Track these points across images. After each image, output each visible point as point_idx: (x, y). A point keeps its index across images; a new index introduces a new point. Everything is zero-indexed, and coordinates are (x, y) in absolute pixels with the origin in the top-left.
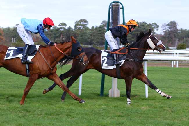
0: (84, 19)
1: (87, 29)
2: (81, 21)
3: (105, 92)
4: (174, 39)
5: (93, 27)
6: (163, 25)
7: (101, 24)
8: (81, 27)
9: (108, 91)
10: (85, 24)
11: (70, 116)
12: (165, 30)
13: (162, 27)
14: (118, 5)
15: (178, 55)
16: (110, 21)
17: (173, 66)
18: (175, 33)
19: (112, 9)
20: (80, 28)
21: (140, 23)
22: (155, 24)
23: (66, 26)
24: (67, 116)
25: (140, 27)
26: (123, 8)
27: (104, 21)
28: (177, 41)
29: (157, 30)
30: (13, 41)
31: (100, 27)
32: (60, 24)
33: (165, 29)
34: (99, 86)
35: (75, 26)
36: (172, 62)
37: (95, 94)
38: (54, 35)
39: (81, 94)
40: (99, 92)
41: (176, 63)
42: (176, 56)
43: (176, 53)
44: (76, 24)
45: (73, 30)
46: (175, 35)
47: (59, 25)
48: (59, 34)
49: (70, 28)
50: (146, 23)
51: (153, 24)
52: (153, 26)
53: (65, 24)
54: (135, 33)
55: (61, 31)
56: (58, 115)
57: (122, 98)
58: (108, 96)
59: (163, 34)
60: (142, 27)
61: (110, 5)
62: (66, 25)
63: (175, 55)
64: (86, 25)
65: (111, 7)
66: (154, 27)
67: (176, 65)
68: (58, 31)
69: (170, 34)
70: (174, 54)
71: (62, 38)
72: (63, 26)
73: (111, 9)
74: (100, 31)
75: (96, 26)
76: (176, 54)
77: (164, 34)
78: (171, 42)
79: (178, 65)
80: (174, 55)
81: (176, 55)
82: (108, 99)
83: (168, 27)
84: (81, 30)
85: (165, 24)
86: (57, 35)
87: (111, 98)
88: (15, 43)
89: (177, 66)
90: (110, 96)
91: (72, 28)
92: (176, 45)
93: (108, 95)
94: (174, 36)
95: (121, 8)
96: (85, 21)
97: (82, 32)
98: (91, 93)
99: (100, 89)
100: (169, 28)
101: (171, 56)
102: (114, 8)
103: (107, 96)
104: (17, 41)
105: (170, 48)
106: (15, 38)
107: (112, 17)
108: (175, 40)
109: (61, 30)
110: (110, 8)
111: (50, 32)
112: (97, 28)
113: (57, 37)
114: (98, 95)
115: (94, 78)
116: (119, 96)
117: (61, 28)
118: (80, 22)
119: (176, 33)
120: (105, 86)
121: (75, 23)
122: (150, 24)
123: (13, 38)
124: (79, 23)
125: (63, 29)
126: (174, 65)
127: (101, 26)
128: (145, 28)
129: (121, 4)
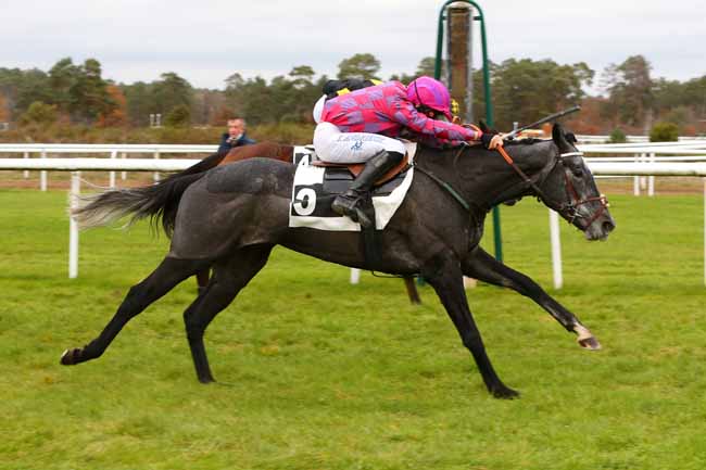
0: (366, 55)
2: (357, 59)
4: (640, 110)
6: (606, 69)
7: (421, 67)
10: (369, 68)
11: (326, 345)
12: (611, 85)
13: (603, 75)
14: (465, 10)
15: (652, 158)
16: (445, 56)
17: (637, 193)
18: (641, 92)
19: (449, 22)
21: (538, 64)
22: (584, 66)
23: (312, 76)
26: (480, 18)
27: (426, 60)
28: (650, 118)
29: (589, 83)
30: (152, 123)
32: (295, 69)
33: (614, 80)
35: (341, 75)
36: (633, 180)
38: (277, 105)
41: (647, 182)
42: (647, 162)
43: (648, 151)
44: (342, 71)
46: (642, 98)
47: (292, 74)
48: (293, 99)
50: (555, 64)
51: (576, 65)
52: (577, 73)
53: (308, 71)
54: (521, 94)
55: (296, 90)
56: (290, 343)
59: (607, 96)
60: (544, 77)
61: (444, 9)
62: (312, 73)
63: (644, 158)
64: (371, 71)
65: (445, 14)
66: (581, 77)
67: (647, 189)
68: (287, 92)
69: (628, 96)
70: (640, 155)
72: (305, 77)
73: (445, 22)
75: (404, 75)
76: (648, 155)
77: (611, 97)
78: (631, 121)
79: (655, 190)
80: (640, 159)
81: (647, 159)
83: (621, 73)
85: (613, 65)
86: (287, 103)
88: (159, 130)
89: (651, 193)
92: (648, 128)
94: (639, 102)
95: (476, 18)
96: (370, 60)
100: (626, 77)
101: (632, 162)
102: (457, 18)
104: (165, 124)
105: (629, 137)
106: (159, 115)
107: (450, 45)
108: (643, 115)
109: (298, 87)
110: (442, 18)
111: (265, 96)
113: (287, 110)
117: (297, 82)
118: (356, 64)
119: (647, 91)
121: (340, 65)
122: (567, 68)
123: (152, 116)
124: (353, 66)
125: (303, 85)
126: (641, 190)
127: (417, 72)
128: (551, 79)
129: (475, 5)
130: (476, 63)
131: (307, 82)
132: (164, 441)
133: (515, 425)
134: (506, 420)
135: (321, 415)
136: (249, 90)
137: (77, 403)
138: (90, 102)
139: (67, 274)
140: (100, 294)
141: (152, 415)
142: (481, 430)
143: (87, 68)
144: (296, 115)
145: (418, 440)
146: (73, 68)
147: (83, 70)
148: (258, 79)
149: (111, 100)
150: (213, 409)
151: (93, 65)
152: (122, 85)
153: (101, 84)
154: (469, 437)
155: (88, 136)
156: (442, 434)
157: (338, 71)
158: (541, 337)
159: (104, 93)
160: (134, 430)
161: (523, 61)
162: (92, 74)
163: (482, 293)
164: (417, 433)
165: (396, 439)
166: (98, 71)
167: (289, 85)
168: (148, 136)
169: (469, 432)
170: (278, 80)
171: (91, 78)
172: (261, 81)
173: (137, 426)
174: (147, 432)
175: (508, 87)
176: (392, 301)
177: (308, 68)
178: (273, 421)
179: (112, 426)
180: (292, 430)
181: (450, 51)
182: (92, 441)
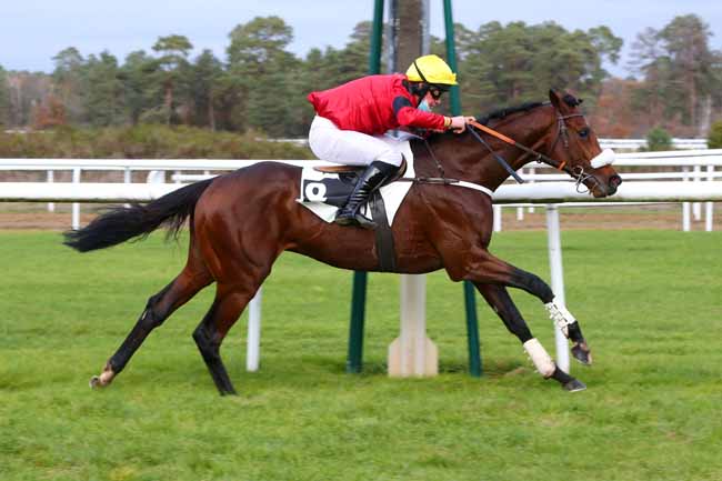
0: (271, 18)
1: (289, 62)
2: (259, 24)
3: (369, 353)
4: (693, 98)
5: (315, 54)
6: (641, 37)
7: (354, 36)
8: (261, 54)
9: (385, 348)
10: (274, 38)
12: (649, 61)
13: (635, 46)
15: (710, 173)
17: (687, 226)
18: (695, 71)
20: (254, 58)
21: (534, 29)
22: (605, 31)
23: (189, 51)
24: (193, 467)
25: (534, 50)
28: (708, 110)
29: (614, 58)
31: (348, 53)
32: (162, 40)
33: (652, 53)
34: (343, 326)
35: (232, 51)
36: (682, 206)
37: (324, 363)
38: (133, 95)
39: (260, 365)
40: (341, 354)
41: (703, 212)
42: (704, 179)
43: (704, 163)
44: (234, 42)
45: (224, 69)
46: (696, 79)
47: (157, 48)
48: (159, 87)
49: (206, 58)
50: (561, 30)
51: (592, 31)
52: (594, 44)
53: (181, 43)
54: (509, 76)
55: (165, 74)
57: (448, 377)
58: (385, 373)
59: (641, 78)
60: (545, 50)
62: (188, 46)
63: (697, 173)
64: (279, 42)
66: (601, 49)
67: (703, 221)
68: (152, 75)
69: (673, 77)
70: (691, 168)
71: (173, 106)
72: (177, 53)
75: (329, 48)
76: (704, 168)
77: (647, 80)
78: (679, 116)
79: (715, 221)
80: (691, 175)
81: (704, 174)
82: (386, 386)
83: (662, 43)
84: (261, 70)
85: (651, 30)
86: (150, 93)
87: (399, 381)
89: (709, 227)
90: (392, 371)
91: (216, 61)
92: (705, 126)
93: (386, 366)
94: (691, 87)
96: (278, 26)
97: (265, 77)
98: (306, 360)
99: (345, 339)
100: (671, 50)
101: (680, 179)
103: (380, 369)
105: (675, 140)
108: (698, 107)
109: (166, 68)
111: (117, 81)
112: (332, 56)
113: (149, 104)
114: (340, 368)
115: (319, 289)
116: (433, 369)
117: (166, 60)
118: (256, 32)
119: (704, 70)
120: (370, 323)
121: (231, 35)
122: (580, 36)
124: (250, 36)
125: (173, 66)
126: (693, 221)
127: (350, 45)
128: (555, 54)
131: (184, 64)
136: (92, 74)
144: (165, 110)
148: (105, 56)
158: (539, 450)
161: (511, 25)
163: (447, 382)
167: (152, 67)
170: (136, 57)
172: (108, 59)
175: (491, 65)
176: (309, 397)
177: (183, 38)
181: (394, 14)
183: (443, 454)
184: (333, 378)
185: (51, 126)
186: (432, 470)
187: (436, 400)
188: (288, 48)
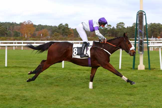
1: (124, 28)
2: (120, 23)
3: (135, 67)
5: (128, 27)
7: (133, 25)
8: (120, 27)
9: (138, 66)
10: (123, 25)
11: (114, 81)
14: (142, 13)
16: (138, 23)
19: (139, 16)
20: (120, 28)
21: (157, 24)
24: (112, 81)
25: (156, 27)
26: (145, 15)
27: (134, 23)
31: (132, 27)
34: (132, 63)
35: (117, 27)
37: (129, 68)
38: (104, 32)
39: (121, 68)
40: (132, 67)
44: (117, 26)
49: (113, 28)
50: (160, 24)
54: (153, 30)
56: (107, 81)
60: (158, 27)
61: (138, 13)
62: (111, 26)
65: (138, 14)
71: (109, 34)
72: (109, 27)
73: (138, 16)
74: (132, 29)
84: (121, 29)
86: (106, 32)
87: (139, 70)
91: (115, 28)
95: (144, 15)
96: (123, 23)
97: (121, 30)
98: (127, 67)
99: (132, 65)
102: (140, 15)
103: (137, 69)
107: (139, 20)
109: (108, 29)
110: (137, 15)
112: (130, 27)
113: (106, 34)
114: (132, 69)
115: (129, 58)
116: (144, 69)
117: (108, 28)
120: (136, 63)
121: (117, 25)
124: (119, 25)
125: (109, 29)
127: (132, 26)
128: (159, 27)
129: (144, 12)
130: (144, 24)
131: (110, 28)
132: (81, 101)
133: (153, 98)
134: (151, 97)
135: (113, 96)
137: (64, 93)
138: (66, 32)
139: (62, 67)
140: (68, 71)
141: (79, 96)
142: (146, 99)
143: (66, 25)
144: (108, 35)
145: (133, 101)
146: (63, 25)
147: (65, 26)
149: (70, 32)
150: (91, 95)
151: (67, 25)
152: (73, 29)
153: (69, 29)
154: (143, 100)
155: (66, 39)
156: (138, 99)
157: (116, 26)
158: (158, 80)
159: (69, 30)
160: (75, 99)
161: (154, 23)
162: (67, 27)
163: (146, 71)
164: (133, 99)
165: (128, 101)
166: (68, 26)
167: (106, 29)
168: (78, 39)
169: (143, 99)
171: (66, 27)
173: (76, 98)
174: (78, 99)
175: (151, 29)
176: (128, 72)
177: (110, 25)
178: (104, 97)
179: (71, 97)
180: (107, 99)
181: (139, 22)
182: (67, 101)
183: (145, 80)
184: (131, 70)
185: (93, 37)
186: (144, 82)
187: (144, 73)
188: (124, 26)
